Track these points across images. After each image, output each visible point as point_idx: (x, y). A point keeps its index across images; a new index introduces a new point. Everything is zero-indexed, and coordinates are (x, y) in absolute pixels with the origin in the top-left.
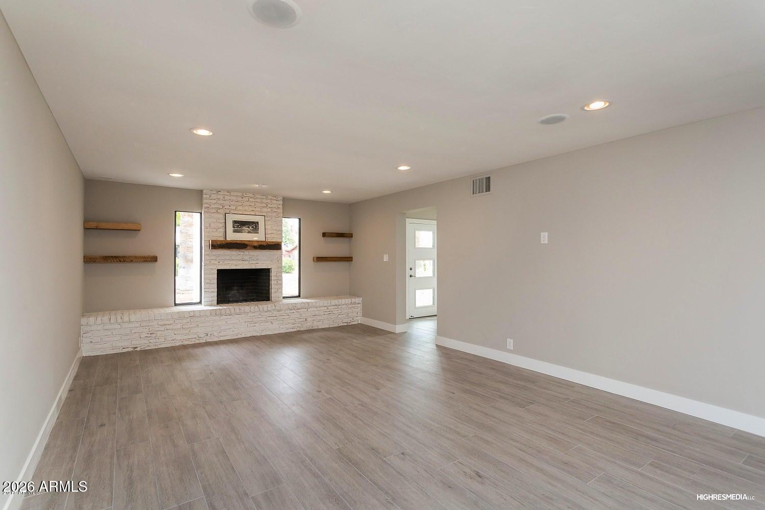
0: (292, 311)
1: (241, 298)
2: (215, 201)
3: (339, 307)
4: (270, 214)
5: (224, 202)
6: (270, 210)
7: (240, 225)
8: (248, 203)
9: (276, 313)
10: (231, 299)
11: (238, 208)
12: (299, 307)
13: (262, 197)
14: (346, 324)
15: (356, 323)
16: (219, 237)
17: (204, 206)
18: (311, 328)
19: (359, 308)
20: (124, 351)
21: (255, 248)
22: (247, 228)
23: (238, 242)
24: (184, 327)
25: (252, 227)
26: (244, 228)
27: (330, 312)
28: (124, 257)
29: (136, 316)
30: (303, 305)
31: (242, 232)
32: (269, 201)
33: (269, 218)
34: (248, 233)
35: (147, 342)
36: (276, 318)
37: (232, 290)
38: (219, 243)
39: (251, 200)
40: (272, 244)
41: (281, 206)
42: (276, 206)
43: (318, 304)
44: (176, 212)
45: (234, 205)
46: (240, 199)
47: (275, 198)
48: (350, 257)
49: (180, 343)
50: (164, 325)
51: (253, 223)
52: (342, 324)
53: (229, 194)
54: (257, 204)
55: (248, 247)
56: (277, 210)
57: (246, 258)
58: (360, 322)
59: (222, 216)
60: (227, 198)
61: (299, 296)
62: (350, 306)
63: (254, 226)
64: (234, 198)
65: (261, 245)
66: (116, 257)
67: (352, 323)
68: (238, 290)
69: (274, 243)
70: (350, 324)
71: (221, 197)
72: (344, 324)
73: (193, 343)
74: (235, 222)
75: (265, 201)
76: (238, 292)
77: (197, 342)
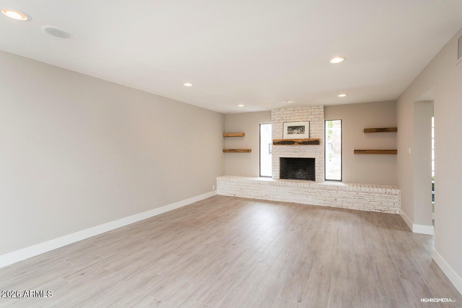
0: (323, 191)
1: (304, 177)
2: (278, 116)
3: (371, 194)
4: (314, 119)
5: (283, 116)
6: (313, 116)
7: (292, 129)
8: (298, 114)
9: (310, 190)
10: (298, 177)
11: (291, 118)
12: (330, 189)
13: (308, 108)
14: (380, 211)
15: (393, 212)
16: (279, 138)
17: (272, 119)
18: (340, 207)
19: (397, 199)
20: (231, 195)
21: (300, 143)
22: (297, 131)
23: (289, 140)
24: (255, 189)
25: (300, 130)
26: (295, 131)
27: (360, 197)
28: (236, 150)
29: (235, 179)
30: (332, 187)
31: (293, 134)
32: (313, 110)
33: (313, 122)
34: (297, 134)
35: (239, 193)
36: (310, 193)
37: (298, 171)
38: (277, 141)
39: (300, 111)
40: (312, 140)
41: (322, 113)
42: (318, 113)
43: (347, 189)
44: (260, 125)
45: (289, 117)
46: (292, 112)
47: (317, 107)
48: (393, 150)
49: (254, 198)
50: (247, 186)
51: (301, 127)
52: (374, 211)
53: (285, 110)
54: (304, 113)
55: (295, 143)
56: (319, 116)
57: (296, 150)
58: (397, 213)
59: (281, 124)
60: (285, 112)
61: (341, 181)
62: (383, 195)
63: (301, 129)
64: (289, 112)
65: (304, 142)
66: (233, 150)
67: (387, 212)
68: (302, 171)
69: (314, 140)
70: (384, 212)
71: (281, 113)
72: (377, 211)
73: (260, 199)
74: (289, 127)
75: (310, 111)
76: (303, 173)
77: (261, 199)
